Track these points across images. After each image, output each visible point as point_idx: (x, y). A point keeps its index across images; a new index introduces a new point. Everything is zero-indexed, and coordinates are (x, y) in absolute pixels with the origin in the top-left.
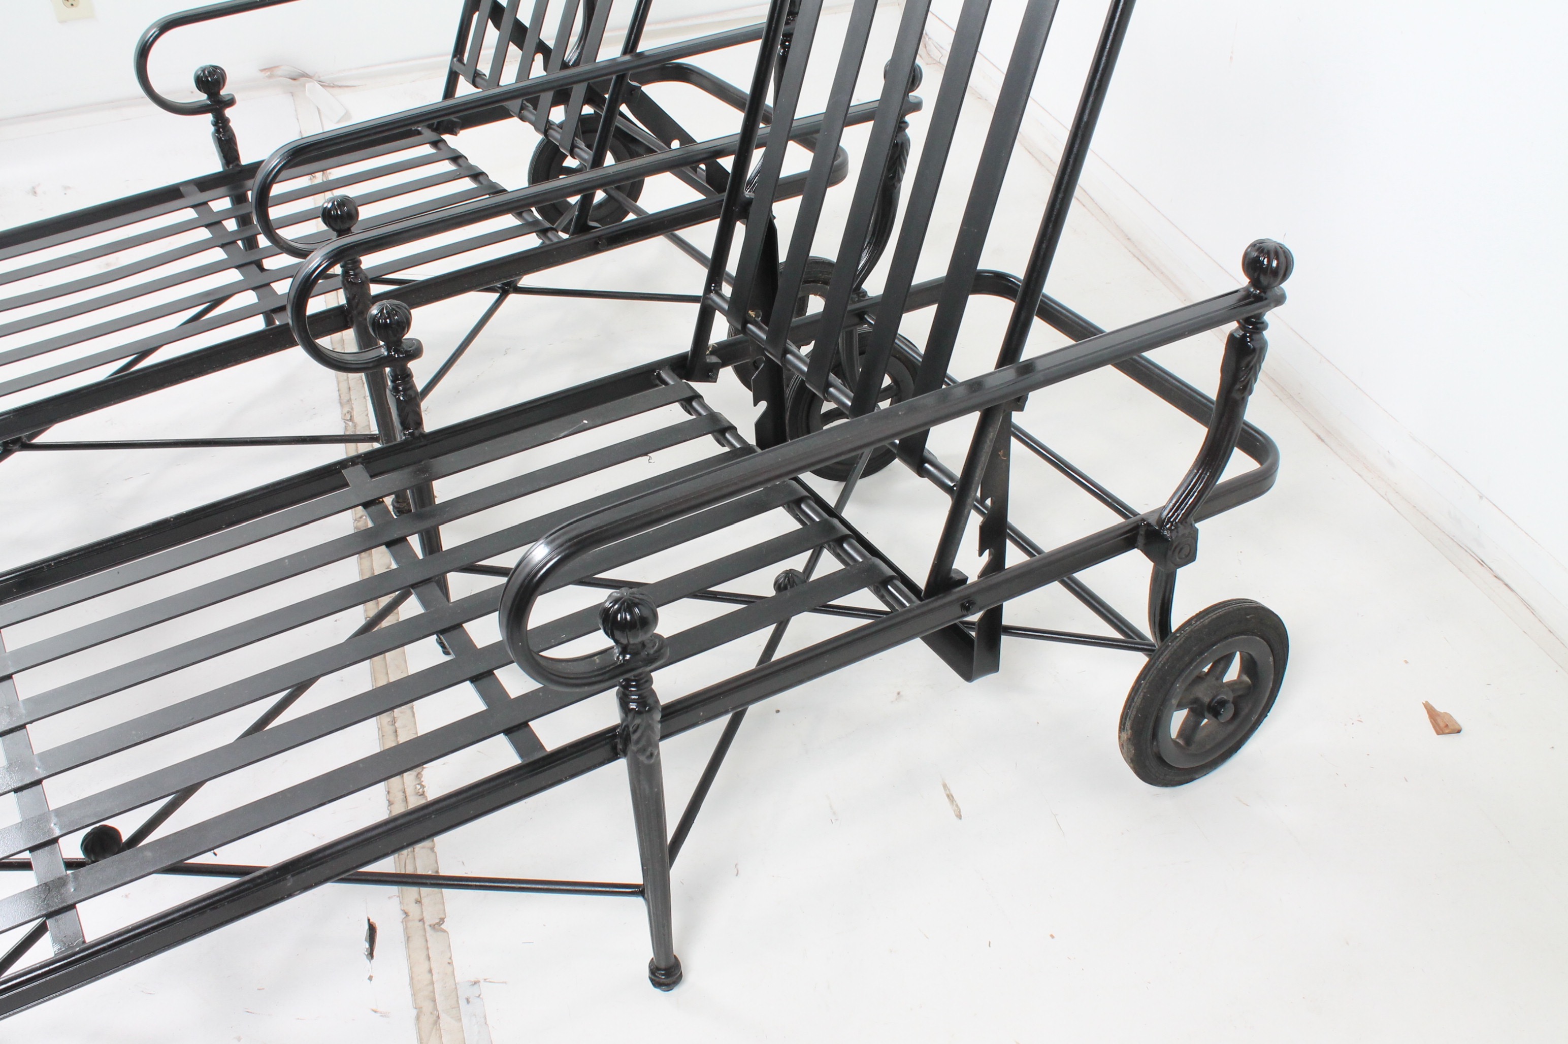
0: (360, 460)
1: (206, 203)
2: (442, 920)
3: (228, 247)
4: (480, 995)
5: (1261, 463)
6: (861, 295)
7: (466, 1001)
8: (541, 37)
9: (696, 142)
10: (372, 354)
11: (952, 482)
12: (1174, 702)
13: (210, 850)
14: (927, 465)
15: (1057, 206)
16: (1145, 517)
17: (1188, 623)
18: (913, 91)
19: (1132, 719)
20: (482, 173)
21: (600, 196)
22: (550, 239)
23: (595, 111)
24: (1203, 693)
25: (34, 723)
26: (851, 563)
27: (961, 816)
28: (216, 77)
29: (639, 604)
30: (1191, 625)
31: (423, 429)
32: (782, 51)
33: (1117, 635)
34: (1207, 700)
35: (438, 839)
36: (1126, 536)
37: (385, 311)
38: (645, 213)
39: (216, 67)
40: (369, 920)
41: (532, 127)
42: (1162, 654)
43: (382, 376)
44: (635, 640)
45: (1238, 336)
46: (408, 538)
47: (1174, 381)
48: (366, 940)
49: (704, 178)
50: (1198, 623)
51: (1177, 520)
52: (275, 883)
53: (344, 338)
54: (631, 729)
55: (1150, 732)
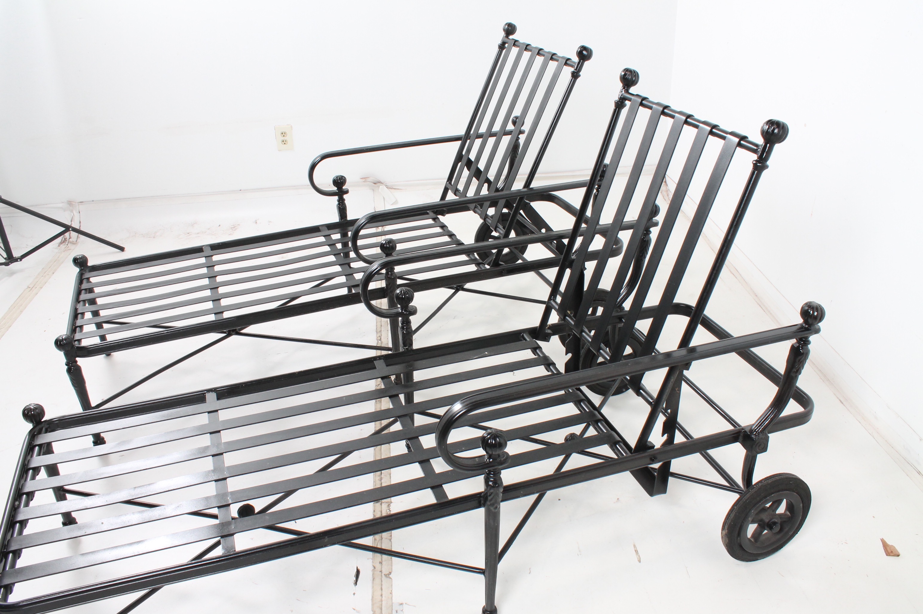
0: (383, 358)
1: (330, 235)
2: (390, 573)
3: (337, 256)
4: (402, 610)
5: (805, 409)
6: (622, 309)
7: (396, 612)
8: (488, 176)
9: (553, 230)
10: (395, 311)
11: (652, 400)
12: (750, 519)
13: (294, 520)
14: (641, 391)
15: (713, 277)
16: (743, 428)
17: (760, 482)
18: (655, 217)
19: (728, 525)
20: (454, 235)
21: (506, 250)
22: (481, 268)
23: (509, 212)
24: (765, 517)
25: (227, 453)
26: (601, 432)
27: (640, 561)
28: (342, 181)
29: (499, 437)
30: (762, 482)
31: (412, 347)
32: (597, 193)
33: (726, 484)
34: (767, 521)
35: (394, 532)
36: (733, 436)
37: (403, 292)
38: (526, 260)
39: (343, 176)
40: (357, 568)
41: (479, 216)
42: (746, 494)
43: (398, 320)
44: (496, 452)
45: (796, 346)
46: (399, 395)
47: (766, 365)
48: (354, 576)
49: (555, 247)
50: (765, 482)
51: (759, 431)
52: (320, 539)
53: (382, 302)
54: (488, 494)
55: (737, 532)
